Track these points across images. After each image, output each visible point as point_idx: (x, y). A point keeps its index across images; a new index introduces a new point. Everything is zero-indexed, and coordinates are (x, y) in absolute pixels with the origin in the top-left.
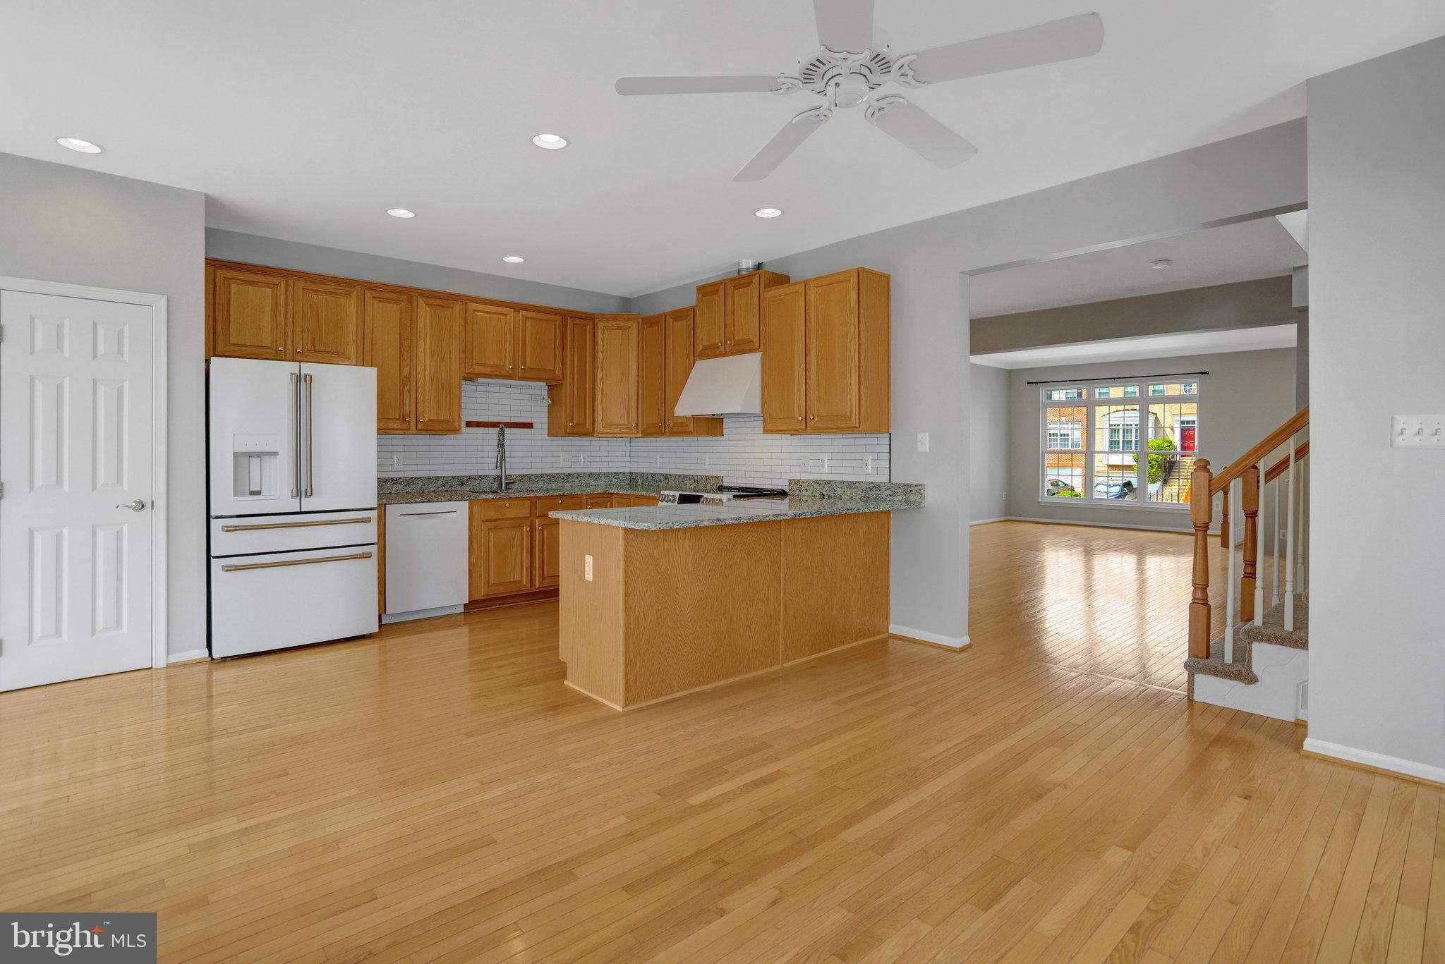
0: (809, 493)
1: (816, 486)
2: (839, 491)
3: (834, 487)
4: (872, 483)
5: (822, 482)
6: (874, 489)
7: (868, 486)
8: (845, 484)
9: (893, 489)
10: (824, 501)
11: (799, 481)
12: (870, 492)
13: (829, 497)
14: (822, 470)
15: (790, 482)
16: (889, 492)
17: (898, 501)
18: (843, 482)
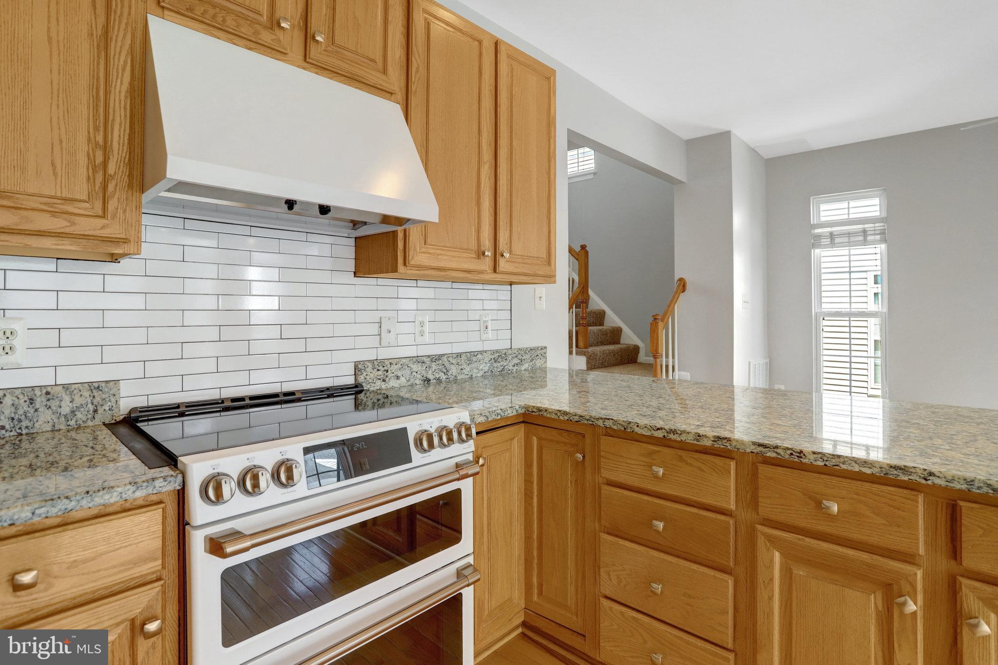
0: (403, 380)
1: (415, 367)
2: (454, 370)
3: (447, 364)
4: (497, 351)
5: (425, 359)
6: (500, 360)
7: (493, 357)
8: (463, 356)
9: (520, 357)
10: (431, 389)
11: (382, 362)
12: (495, 365)
13: (439, 381)
14: (420, 340)
15: (358, 369)
16: (516, 361)
17: (525, 370)
18: (459, 355)
